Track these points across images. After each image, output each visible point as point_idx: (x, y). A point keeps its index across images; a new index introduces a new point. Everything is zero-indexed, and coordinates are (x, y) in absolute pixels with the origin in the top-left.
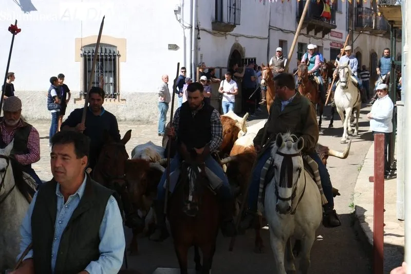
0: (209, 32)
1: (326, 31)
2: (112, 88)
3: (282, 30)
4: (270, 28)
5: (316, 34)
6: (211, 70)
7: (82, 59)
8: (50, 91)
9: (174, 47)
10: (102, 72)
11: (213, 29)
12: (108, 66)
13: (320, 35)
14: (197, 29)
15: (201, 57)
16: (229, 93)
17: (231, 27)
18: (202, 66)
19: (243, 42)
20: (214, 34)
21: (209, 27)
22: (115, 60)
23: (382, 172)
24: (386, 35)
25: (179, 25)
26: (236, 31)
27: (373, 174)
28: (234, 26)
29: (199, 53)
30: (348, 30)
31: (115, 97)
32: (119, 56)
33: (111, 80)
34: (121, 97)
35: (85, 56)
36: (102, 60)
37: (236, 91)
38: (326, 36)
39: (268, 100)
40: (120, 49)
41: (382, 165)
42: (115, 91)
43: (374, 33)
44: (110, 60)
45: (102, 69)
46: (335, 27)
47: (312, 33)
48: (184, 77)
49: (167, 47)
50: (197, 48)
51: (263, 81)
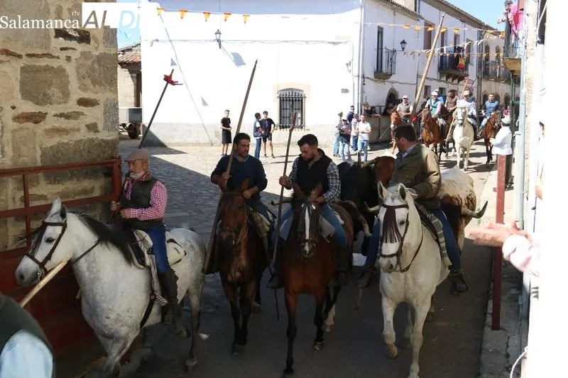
0: (372, 80)
1: (461, 79)
2: (299, 121)
4: (418, 76)
5: (453, 81)
6: (373, 108)
7: (278, 100)
8: (255, 124)
9: (346, 91)
10: (292, 109)
11: (375, 77)
12: (297, 105)
13: (456, 81)
14: (363, 77)
15: (366, 97)
16: (363, 133)
17: (388, 76)
18: (366, 105)
19: (397, 87)
20: (376, 81)
21: (372, 76)
22: (302, 100)
23: (503, 184)
24: (508, 82)
25: (350, 74)
26: (392, 78)
27: (496, 186)
28: (391, 75)
29: (365, 95)
30: (478, 78)
31: (302, 128)
32: (305, 97)
33: (299, 115)
34: (306, 127)
35: (280, 98)
36: (293, 101)
37: (370, 131)
38: (461, 83)
40: (306, 93)
41: (504, 179)
42: (302, 123)
43: (498, 80)
44: (299, 100)
45: (292, 107)
46: (468, 75)
47: (450, 80)
48: (353, 114)
49: (341, 91)
50: (363, 92)
51: (392, 126)
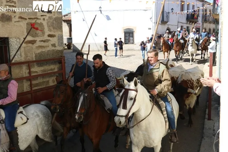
1: (195, 23)
2: (132, 41)
3: (182, 23)
4: (178, 22)
6: (160, 35)
7: (124, 33)
9: (150, 29)
10: (129, 36)
11: (161, 23)
12: (131, 35)
15: (158, 31)
17: (166, 22)
18: (158, 34)
19: (170, 27)
20: (162, 25)
21: (160, 23)
22: (133, 33)
24: (214, 23)
25: (152, 22)
26: (168, 23)
30: (202, 22)
31: (133, 43)
32: (134, 32)
33: (132, 39)
34: (135, 43)
35: (125, 32)
36: (129, 33)
39: (163, 50)
40: (134, 30)
42: (133, 42)
43: (210, 23)
44: (132, 33)
46: (198, 21)
47: (191, 23)
49: (148, 29)
51: (161, 44)
